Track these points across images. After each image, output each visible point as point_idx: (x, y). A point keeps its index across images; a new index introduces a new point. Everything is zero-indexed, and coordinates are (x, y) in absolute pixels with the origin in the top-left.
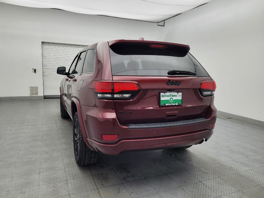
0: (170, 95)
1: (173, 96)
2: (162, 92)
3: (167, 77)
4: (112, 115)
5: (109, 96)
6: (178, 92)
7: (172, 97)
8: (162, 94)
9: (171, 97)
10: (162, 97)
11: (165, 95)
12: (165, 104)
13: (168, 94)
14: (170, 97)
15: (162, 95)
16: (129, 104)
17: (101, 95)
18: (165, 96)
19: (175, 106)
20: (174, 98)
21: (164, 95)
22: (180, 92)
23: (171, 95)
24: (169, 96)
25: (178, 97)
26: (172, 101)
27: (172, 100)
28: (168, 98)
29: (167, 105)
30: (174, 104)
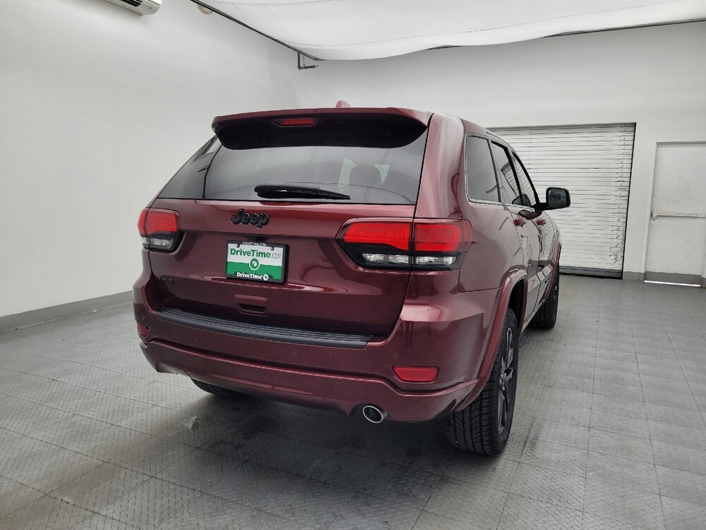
0: (252, 252)
1: (260, 254)
2: (233, 242)
3: (258, 204)
6: (273, 245)
7: (258, 258)
8: (231, 246)
9: (255, 257)
10: (232, 254)
11: (239, 249)
12: (236, 273)
13: (246, 247)
14: (252, 258)
15: (232, 250)
18: (239, 253)
19: (262, 282)
20: (263, 261)
21: (237, 249)
22: (279, 245)
23: (254, 251)
24: (248, 253)
25: (273, 258)
26: (256, 267)
27: (255, 265)
28: (246, 260)
29: (239, 275)
30: (259, 277)
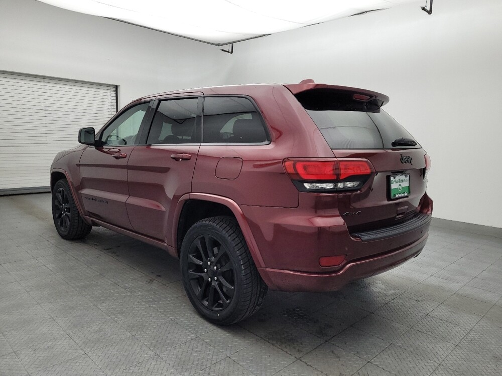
0: (399, 181)
4: (333, 221)
5: (329, 186)
10: (392, 183)
16: (359, 198)
17: (310, 185)
22: (408, 174)
27: (400, 188)
29: (397, 196)
30: (403, 195)
